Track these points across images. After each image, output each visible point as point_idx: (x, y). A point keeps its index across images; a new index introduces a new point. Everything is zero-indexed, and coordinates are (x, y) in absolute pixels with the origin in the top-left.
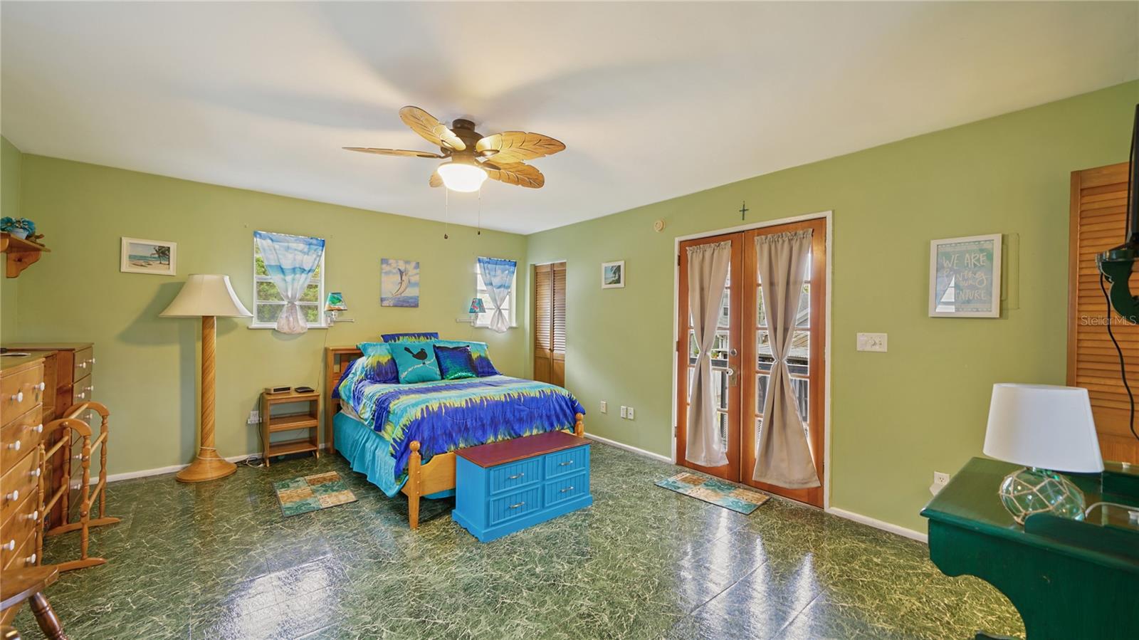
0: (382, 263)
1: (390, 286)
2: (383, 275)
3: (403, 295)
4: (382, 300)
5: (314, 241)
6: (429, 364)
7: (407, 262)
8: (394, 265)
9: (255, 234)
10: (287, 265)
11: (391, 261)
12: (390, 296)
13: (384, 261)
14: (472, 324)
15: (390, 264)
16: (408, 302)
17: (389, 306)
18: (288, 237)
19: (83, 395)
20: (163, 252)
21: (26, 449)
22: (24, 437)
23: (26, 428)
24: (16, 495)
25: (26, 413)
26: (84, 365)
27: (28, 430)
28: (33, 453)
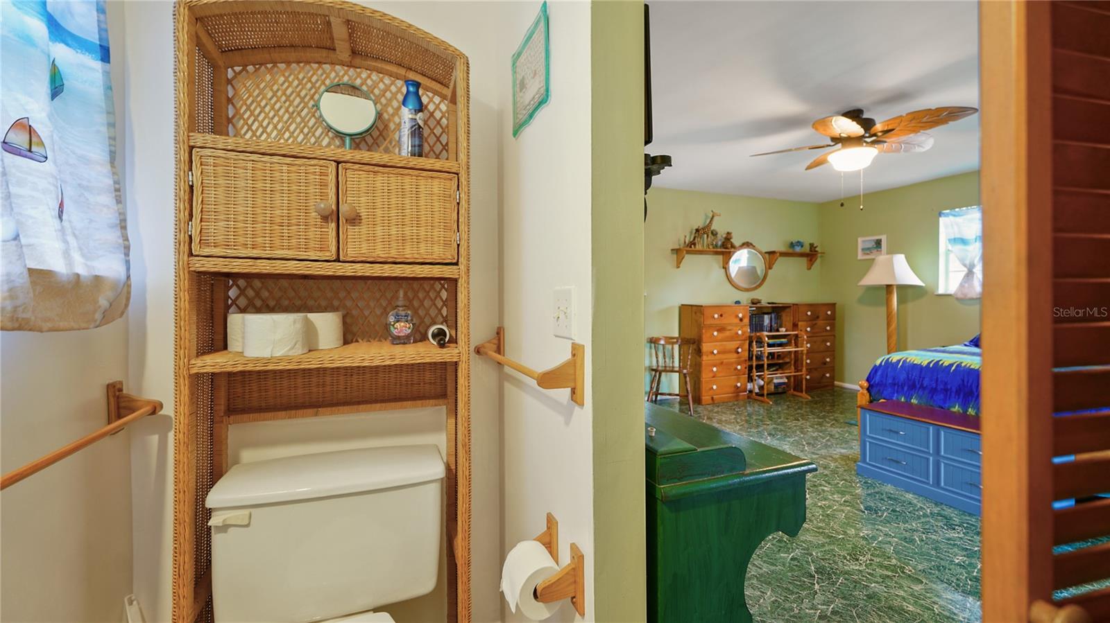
9: (940, 214)
19: (809, 329)
20: (878, 243)
21: (732, 339)
22: (727, 333)
23: (730, 330)
24: (715, 352)
25: (730, 324)
26: (809, 313)
27: (733, 332)
28: (739, 342)
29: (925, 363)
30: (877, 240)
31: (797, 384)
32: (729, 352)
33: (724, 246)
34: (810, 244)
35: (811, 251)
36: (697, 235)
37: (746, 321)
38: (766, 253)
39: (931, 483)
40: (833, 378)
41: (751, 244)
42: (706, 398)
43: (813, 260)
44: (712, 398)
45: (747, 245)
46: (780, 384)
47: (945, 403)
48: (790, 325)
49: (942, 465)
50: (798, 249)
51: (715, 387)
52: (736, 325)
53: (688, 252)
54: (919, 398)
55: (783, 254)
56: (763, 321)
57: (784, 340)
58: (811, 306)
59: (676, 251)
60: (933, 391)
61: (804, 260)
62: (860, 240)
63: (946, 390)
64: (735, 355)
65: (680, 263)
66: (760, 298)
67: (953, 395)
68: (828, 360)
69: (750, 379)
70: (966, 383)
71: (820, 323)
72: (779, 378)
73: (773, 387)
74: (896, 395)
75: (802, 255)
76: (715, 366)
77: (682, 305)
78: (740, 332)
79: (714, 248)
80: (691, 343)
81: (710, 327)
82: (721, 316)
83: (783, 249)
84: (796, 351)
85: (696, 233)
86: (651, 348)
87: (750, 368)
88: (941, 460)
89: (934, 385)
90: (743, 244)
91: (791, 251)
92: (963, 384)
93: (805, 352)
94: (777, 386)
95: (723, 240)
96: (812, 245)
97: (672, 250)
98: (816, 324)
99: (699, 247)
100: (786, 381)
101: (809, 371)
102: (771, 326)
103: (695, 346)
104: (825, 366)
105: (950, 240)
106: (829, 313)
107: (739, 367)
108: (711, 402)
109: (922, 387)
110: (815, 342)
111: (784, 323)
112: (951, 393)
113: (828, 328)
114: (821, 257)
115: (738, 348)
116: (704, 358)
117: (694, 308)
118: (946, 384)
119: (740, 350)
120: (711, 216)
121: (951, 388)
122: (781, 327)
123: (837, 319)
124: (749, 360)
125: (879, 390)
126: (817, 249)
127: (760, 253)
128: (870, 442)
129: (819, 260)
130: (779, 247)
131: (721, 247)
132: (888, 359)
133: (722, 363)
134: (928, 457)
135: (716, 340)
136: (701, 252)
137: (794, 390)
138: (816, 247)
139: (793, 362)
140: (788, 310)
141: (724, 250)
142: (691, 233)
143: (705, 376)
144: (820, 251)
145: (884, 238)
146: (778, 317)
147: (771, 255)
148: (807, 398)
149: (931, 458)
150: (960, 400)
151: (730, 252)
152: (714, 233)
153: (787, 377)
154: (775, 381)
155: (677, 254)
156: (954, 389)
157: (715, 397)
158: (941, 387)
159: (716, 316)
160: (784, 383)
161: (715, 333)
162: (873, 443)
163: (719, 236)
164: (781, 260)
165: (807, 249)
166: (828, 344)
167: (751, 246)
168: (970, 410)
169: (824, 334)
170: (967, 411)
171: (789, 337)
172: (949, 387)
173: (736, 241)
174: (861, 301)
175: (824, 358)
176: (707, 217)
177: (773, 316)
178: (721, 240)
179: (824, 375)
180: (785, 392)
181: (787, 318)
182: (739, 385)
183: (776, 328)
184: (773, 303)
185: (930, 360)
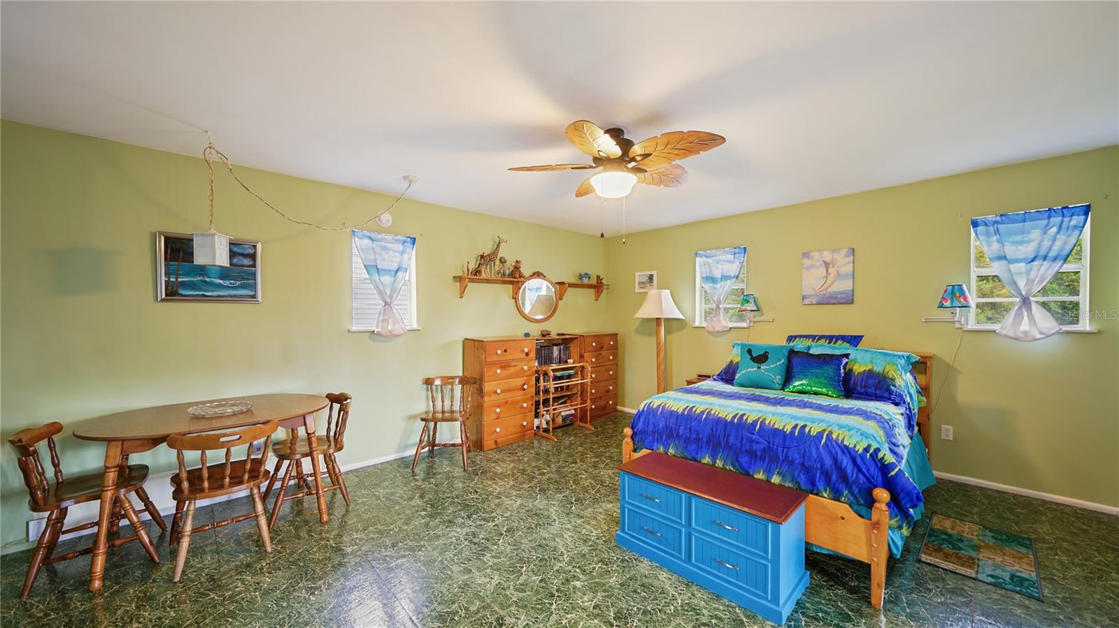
0: (803, 258)
1: (813, 281)
2: (804, 271)
3: (828, 290)
4: (804, 298)
5: (737, 251)
6: (765, 370)
7: (835, 251)
8: (818, 257)
9: (696, 254)
10: (718, 275)
11: (812, 254)
12: (813, 293)
13: (806, 255)
14: (957, 325)
15: (812, 258)
16: (836, 298)
17: (812, 304)
18: (718, 252)
19: (594, 360)
20: (651, 278)
21: (516, 375)
22: (512, 370)
23: (515, 366)
24: (499, 391)
25: (514, 360)
26: (594, 344)
27: (519, 368)
28: (525, 378)
29: (680, 411)
30: (650, 275)
31: (582, 416)
32: (514, 390)
33: (512, 275)
34: (597, 276)
35: (598, 283)
36: (482, 261)
37: (533, 355)
38: (556, 283)
39: (683, 558)
40: (615, 404)
41: (542, 274)
42: (488, 442)
43: (600, 292)
44: (496, 442)
45: (538, 274)
46: (568, 416)
47: (697, 454)
48: (577, 356)
49: (694, 537)
50: (586, 281)
51: (498, 430)
52: (521, 360)
53: (472, 281)
54: (677, 447)
55: (571, 285)
56: (552, 353)
57: (572, 372)
58: (597, 337)
59: (458, 279)
60: (687, 441)
61: (592, 291)
62: (637, 274)
63: (698, 440)
64: (521, 392)
65: (463, 293)
66: (549, 330)
67: (704, 445)
68: (611, 388)
69: (537, 415)
70: (714, 434)
71: (604, 352)
72: (566, 411)
73: (561, 420)
74: (656, 444)
75: (590, 286)
76: (498, 407)
77: (466, 339)
78: (526, 368)
79: (502, 277)
80: (473, 382)
81: (493, 363)
82: (505, 351)
83: (573, 280)
84: (582, 383)
85: (481, 259)
86: (428, 390)
87: (537, 403)
88: (693, 533)
89: (688, 434)
90: (534, 274)
91: (580, 282)
92: (712, 434)
93: (589, 383)
94: (564, 419)
95: (512, 269)
96: (598, 277)
97: (454, 277)
98: (600, 354)
99: (484, 275)
100: (573, 412)
101: (594, 401)
102: (560, 358)
103: (476, 386)
104: (608, 394)
105: (703, 278)
106: (612, 343)
107: (525, 405)
108: (494, 446)
109: (679, 437)
110: (599, 372)
111: (572, 355)
112: (702, 442)
113: (611, 358)
114: (607, 288)
115: (524, 385)
116: (486, 399)
117: (476, 343)
118: (698, 433)
119: (525, 387)
120: (498, 242)
121: (702, 438)
122: (570, 358)
123: (619, 349)
124: (536, 394)
125: (642, 438)
126: (603, 281)
127: (551, 283)
128: (628, 509)
129: (605, 291)
130: (570, 278)
131: (509, 276)
132: (651, 403)
133: (506, 403)
134: (681, 528)
135: (498, 378)
136: (488, 281)
137: (580, 421)
138: (602, 279)
139: (579, 393)
140: (575, 341)
141: (513, 279)
142: (477, 259)
143: (488, 418)
144: (605, 283)
145: (654, 273)
146: (567, 349)
147: (561, 286)
148: (591, 430)
149: (683, 530)
150: (710, 451)
151: (518, 282)
152: (503, 260)
153: (575, 409)
154: (563, 414)
155: (460, 282)
156: (705, 440)
157: (499, 440)
158: (693, 436)
159: (499, 352)
160: (571, 415)
161: (499, 371)
162: (631, 510)
163: (508, 264)
164: (570, 290)
165: (594, 281)
166: (611, 373)
167: (542, 276)
168: (718, 462)
169: (607, 363)
170: (715, 462)
171: (576, 368)
172: (701, 436)
173: (526, 270)
174: (638, 331)
175: (608, 386)
176: (495, 242)
177: (562, 347)
178: (509, 269)
179: (608, 402)
180: (572, 424)
181: (574, 350)
182: (525, 423)
183: (565, 360)
184: (563, 334)
185: (685, 407)
